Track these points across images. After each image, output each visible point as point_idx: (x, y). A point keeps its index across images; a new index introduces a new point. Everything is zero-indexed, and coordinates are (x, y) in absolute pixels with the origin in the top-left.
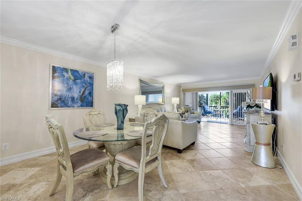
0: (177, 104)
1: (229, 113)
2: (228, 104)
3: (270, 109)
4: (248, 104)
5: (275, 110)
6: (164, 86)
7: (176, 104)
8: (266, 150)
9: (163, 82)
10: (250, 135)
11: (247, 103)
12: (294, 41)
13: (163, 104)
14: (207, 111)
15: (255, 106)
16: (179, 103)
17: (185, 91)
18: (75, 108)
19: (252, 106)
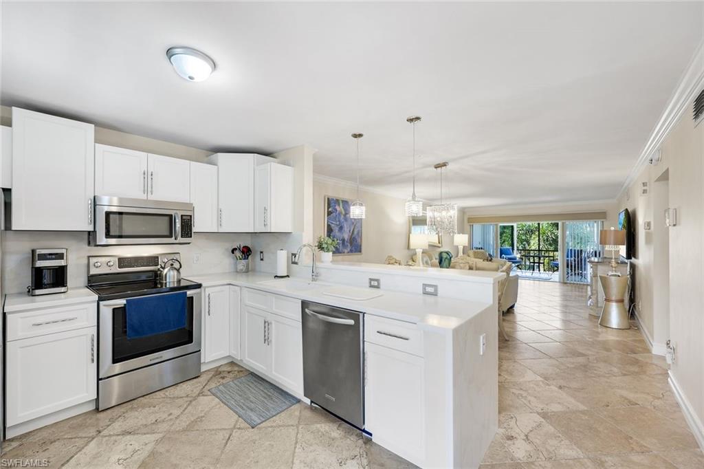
3: (625, 256)
5: (633, 258)
7: (463, 247)
8: (618, 307)
10: (597, 293)
12: (645, 188)
13: (440, 245)
17: (472, 221)
18: (346, 254)
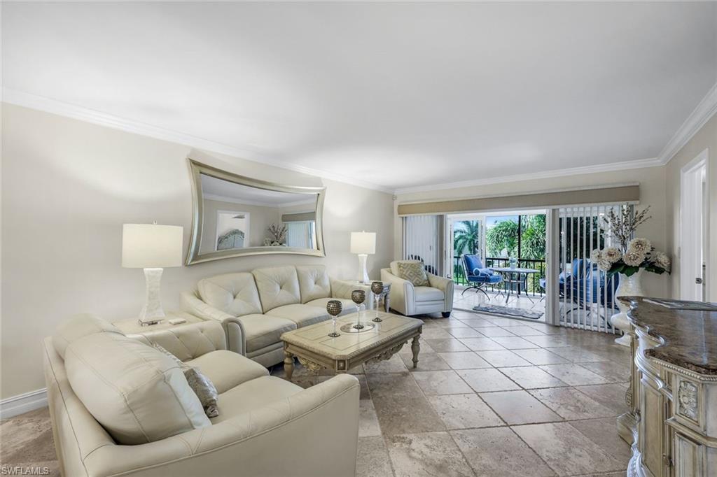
0: (369, 255)
1: (546, 280)
2: (543, 250)
4: (614, 260)
6: (323, 191)
7: (366, 255)
9: (320, 178)
11: (610, 255)
13: (320, 253)
14: (477, 272)
15: (642, 265)
16: (374, 253)
19: (629, 264)
